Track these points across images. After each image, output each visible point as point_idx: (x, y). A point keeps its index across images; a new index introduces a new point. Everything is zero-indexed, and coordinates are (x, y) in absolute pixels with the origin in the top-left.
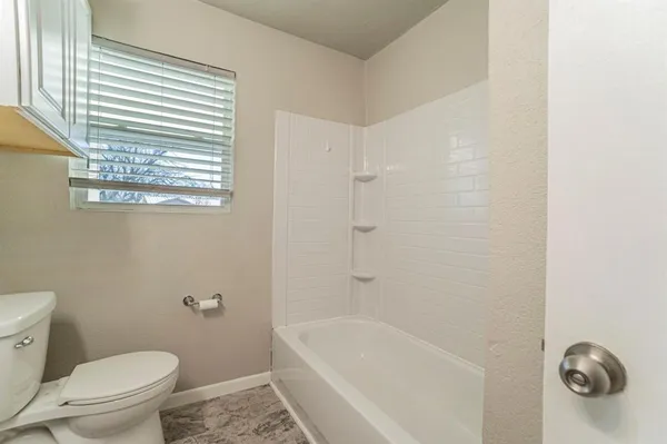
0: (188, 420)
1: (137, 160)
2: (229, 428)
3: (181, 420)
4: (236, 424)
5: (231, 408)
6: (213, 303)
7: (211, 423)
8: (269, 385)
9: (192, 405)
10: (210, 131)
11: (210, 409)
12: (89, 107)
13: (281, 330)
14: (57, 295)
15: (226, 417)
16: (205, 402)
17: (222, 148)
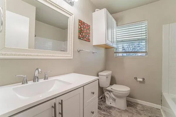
0: (133, 105)
1: (135, 44)
2: (142, 111)
3: (132, 104)
4: (145, 112)
5: (145, 108)
6: (141, 80)
7: (138, 108)
8: (160, 110)
9: (135, 103)
10: (141, 37)
11: (139, 106)
12: (116, 39)
13: (165, 94)
14: (112, 72)
15: (143, 109)
16: (138, 104)
17: (145, 41)
